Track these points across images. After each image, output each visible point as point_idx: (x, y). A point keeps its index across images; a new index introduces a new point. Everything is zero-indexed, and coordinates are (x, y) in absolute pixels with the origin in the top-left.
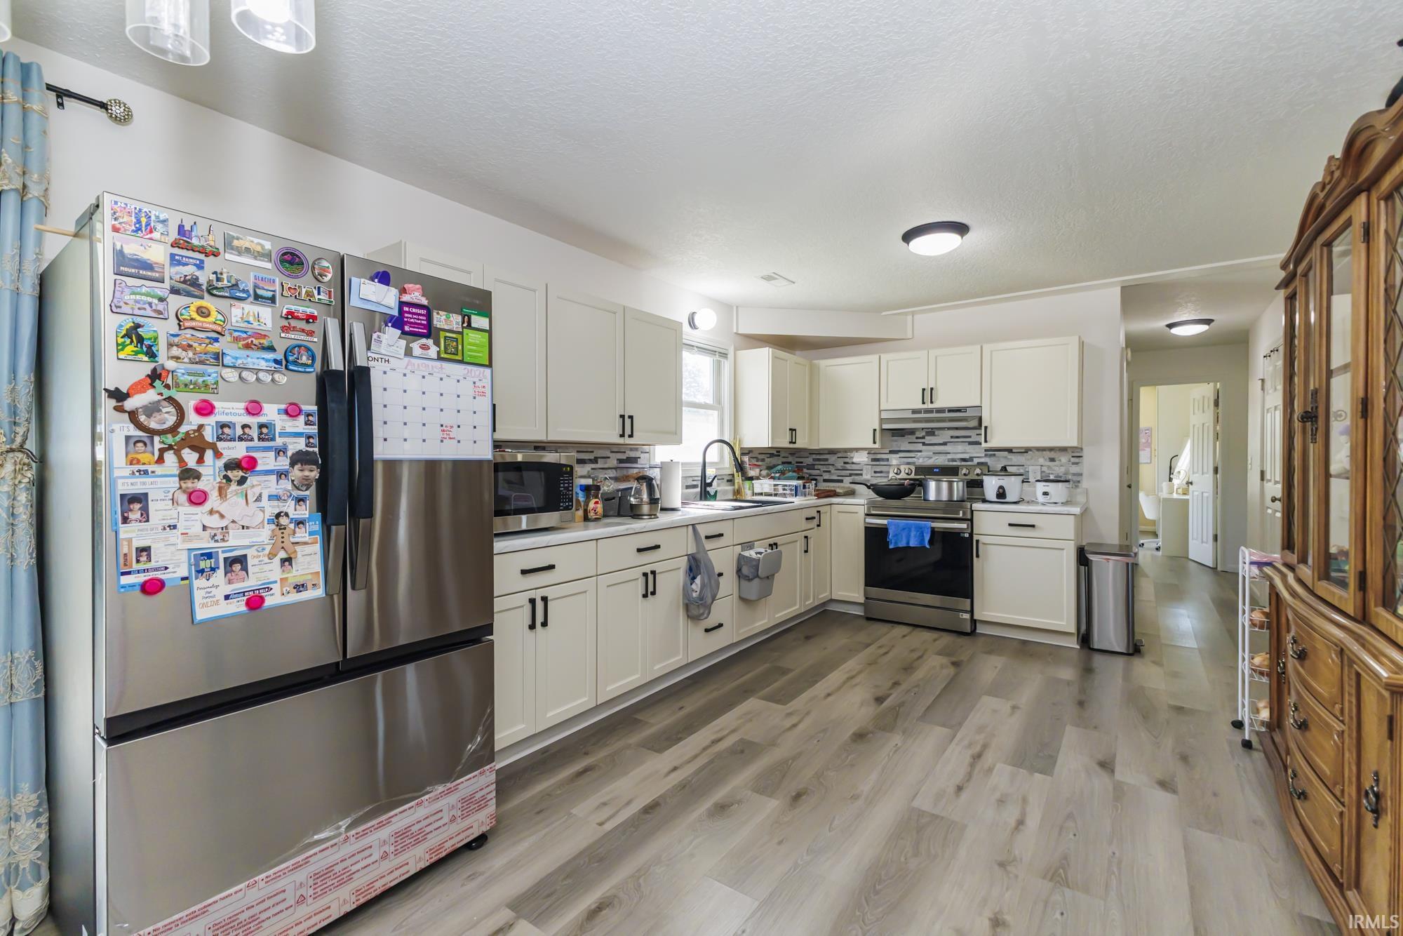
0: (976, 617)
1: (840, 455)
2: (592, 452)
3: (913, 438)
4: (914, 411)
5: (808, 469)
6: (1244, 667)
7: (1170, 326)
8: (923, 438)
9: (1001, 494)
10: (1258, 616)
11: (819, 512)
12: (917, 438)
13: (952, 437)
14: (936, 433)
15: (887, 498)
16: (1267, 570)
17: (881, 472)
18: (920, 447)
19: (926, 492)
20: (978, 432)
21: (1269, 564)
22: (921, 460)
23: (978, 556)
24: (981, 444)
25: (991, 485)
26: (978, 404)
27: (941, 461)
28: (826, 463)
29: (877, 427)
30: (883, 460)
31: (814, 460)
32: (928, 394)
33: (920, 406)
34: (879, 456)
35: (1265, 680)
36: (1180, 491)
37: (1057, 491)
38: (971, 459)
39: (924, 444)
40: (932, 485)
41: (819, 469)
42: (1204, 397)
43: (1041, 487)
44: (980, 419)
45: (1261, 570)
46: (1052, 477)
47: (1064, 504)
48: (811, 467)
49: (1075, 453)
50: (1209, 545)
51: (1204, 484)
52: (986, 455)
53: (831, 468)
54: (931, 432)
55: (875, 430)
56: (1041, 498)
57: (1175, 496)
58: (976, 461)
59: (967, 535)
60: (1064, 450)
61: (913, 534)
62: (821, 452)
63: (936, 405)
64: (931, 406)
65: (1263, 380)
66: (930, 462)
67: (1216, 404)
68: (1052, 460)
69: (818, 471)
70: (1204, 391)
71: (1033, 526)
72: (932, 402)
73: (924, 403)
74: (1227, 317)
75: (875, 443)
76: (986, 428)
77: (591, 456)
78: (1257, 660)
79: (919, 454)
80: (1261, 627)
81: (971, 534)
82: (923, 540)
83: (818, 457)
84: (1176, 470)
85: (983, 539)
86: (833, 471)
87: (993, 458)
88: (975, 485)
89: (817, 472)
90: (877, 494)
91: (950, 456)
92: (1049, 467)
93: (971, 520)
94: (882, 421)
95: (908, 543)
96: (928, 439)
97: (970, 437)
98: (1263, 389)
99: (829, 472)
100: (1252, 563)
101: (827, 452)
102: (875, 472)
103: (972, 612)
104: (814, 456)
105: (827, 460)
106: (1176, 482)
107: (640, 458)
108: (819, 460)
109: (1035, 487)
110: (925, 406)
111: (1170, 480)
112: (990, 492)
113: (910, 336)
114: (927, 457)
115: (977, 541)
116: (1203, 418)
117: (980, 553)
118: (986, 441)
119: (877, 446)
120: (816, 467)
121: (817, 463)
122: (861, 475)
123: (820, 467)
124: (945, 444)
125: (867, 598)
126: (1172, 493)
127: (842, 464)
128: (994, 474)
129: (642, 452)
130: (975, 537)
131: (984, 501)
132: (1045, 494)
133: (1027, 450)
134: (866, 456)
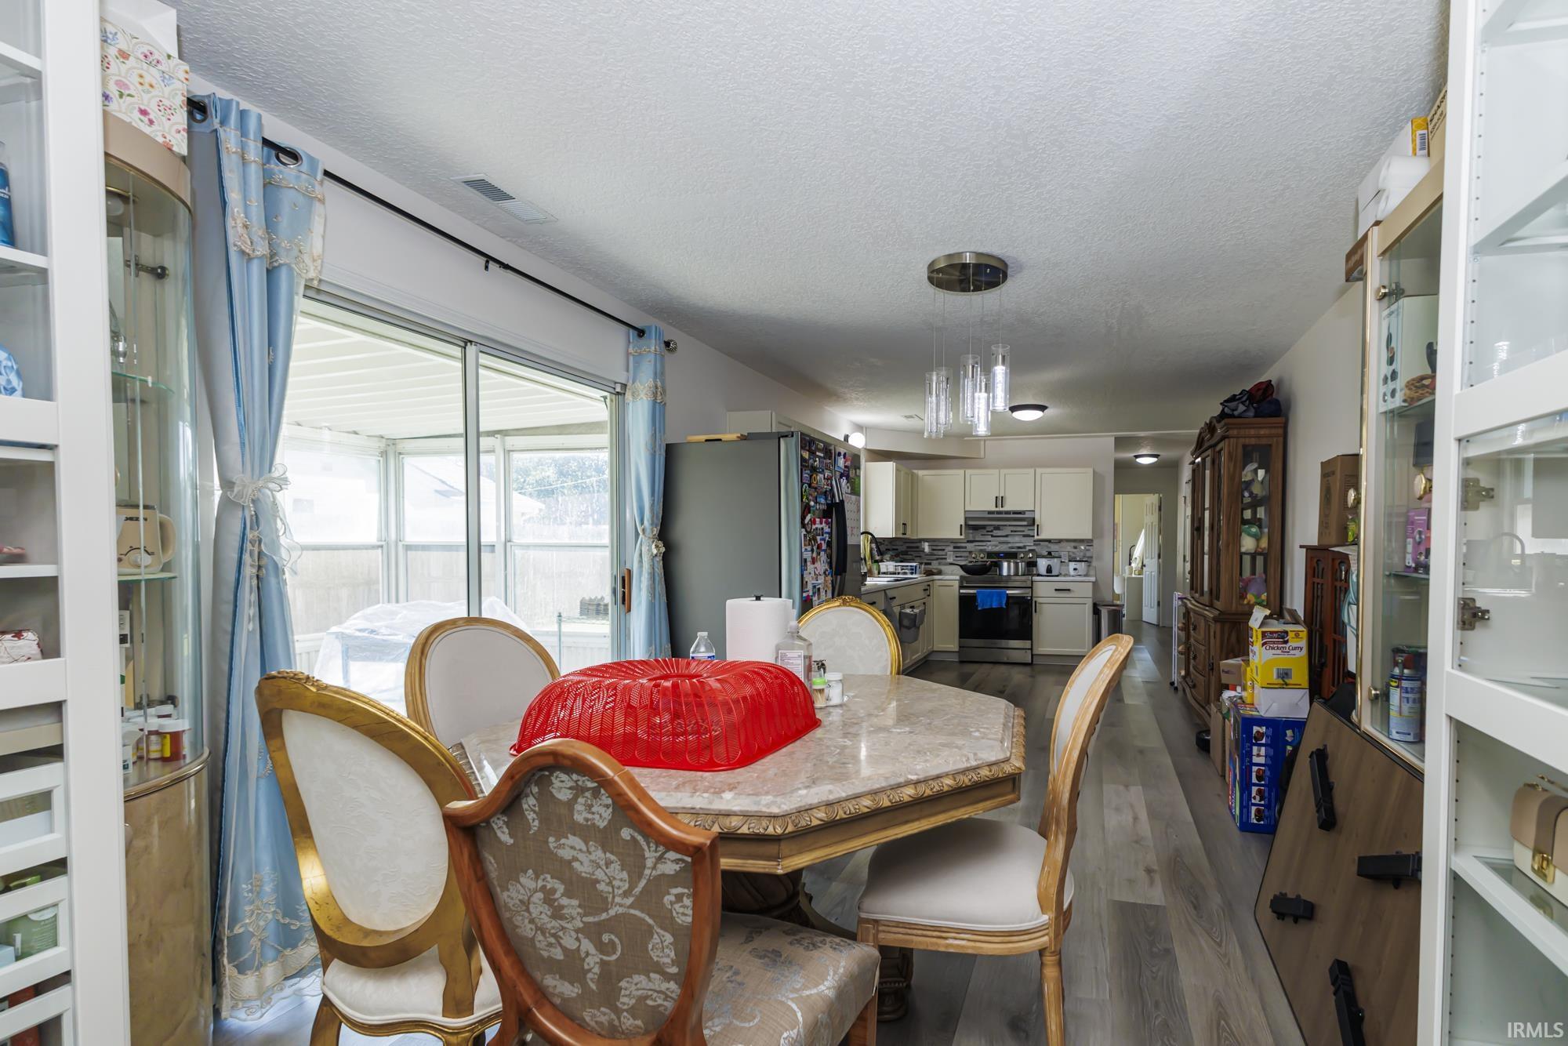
0: (1034, 653)
3: (984, 532)
4: (990, 512)
5: (902, 555)
6: (1175, 653)
7: (1137, 457)
8: (992, 531)
9: (1049, 570)
10: (1180, 625)
11: (929, 585)
12: (988, 531)
13: (1012, 531)
14: (1001, 527)
15: (973, 574)
16: (1185, 600)
17: (961, 557)
18: (989, 538)
19: (1001, 569)
20: (1031, 528)
21: (1185, 598)
22: (990, 548)
23: (1036, 612)
24: (1033, 536)
25: (1042, 564)
26: (1033, 509)
27: (1004, 548)
28: (917, 550)
29: (963, 524)
30: (962, 547)
31: (908, 547)
32: (1000, 500)
33: (994, 509)
34: (959, 545)
35: (1183, 656)
36: (1137, 572)
37: (1082, 566)
38: (1024, 547)
39: (992, 536)
40: (1005, 564)
41: (911, 555)
42: (1152, 504)
43: (1072, 565)
44: (1034, 519)
45: (1182, 602)
46: (1078, 559)
47: (1085, 576)
48: (905, 553)
49: (1088, 542)
50: (1154, 610)
51: (1152, 566)
52: (1035, 545)
53: (922, 554)
54: (997, 528)
55: (961, 526)
56: (1072, 572)
57: (1133, 576)
58: (1028, 548)
59: (1029, 598)
60: (1082, 541)
61: (994, 599)
63: (1006, 508)
64: (1001, 509)
65: (1185, 497)
66: (997, 549)
67: (1160, 509)
68: (1075, 548)
70: (1152, 499)
71: (1069, 590)
72: (1002, 507)
73: (996, 507)
74: (1167, 454)
75: (961, 535)
76: (1038, 526)
78: (1180, 648)
79: (989, 543)
80: (1182, 630)
81: (1032, 597)
82: (1001, 603)
83: (911, 545)
84: (1134, 557)
85: (1040, 600)
86: (923, 556)
87: (1039, 547)
88: (1032, 564)
89: (909, 557)
90: (965, 572)
91: (1010, 545)
92: (1073, 553)
93: (1032, 588)
94: (966, 518)
95: (991, 605)
96: (996, 533)
97: (1023, 531)
98: (1185, 503)
99: (920, 556)
100: (1179, 598)
102: (957, 557)
103: (1031, 649)
104: (908, 545)
106: (1133, 565)
108: (911, 547)
109: (1068, 565)
110: (997, 509)
111: (1130, 564)
112: (1042, 569)
113: (982, 456)
114: (993, 545)
115: (1036, 602)
116: (1152, 518)
117: (1037, 610)
118: (1038, 535)
119: (962, 537)
120: (909, 553)
122: (945, 559)
123: (912, 553)
124: (1007, 536)
125: (960, 647)
126: (1131, 574)
128: (1043, 557)
130: (1034, 599)
131: (1039, 575)
132: (1075, 569)
133: (1060, 541)
134: (952, 545)
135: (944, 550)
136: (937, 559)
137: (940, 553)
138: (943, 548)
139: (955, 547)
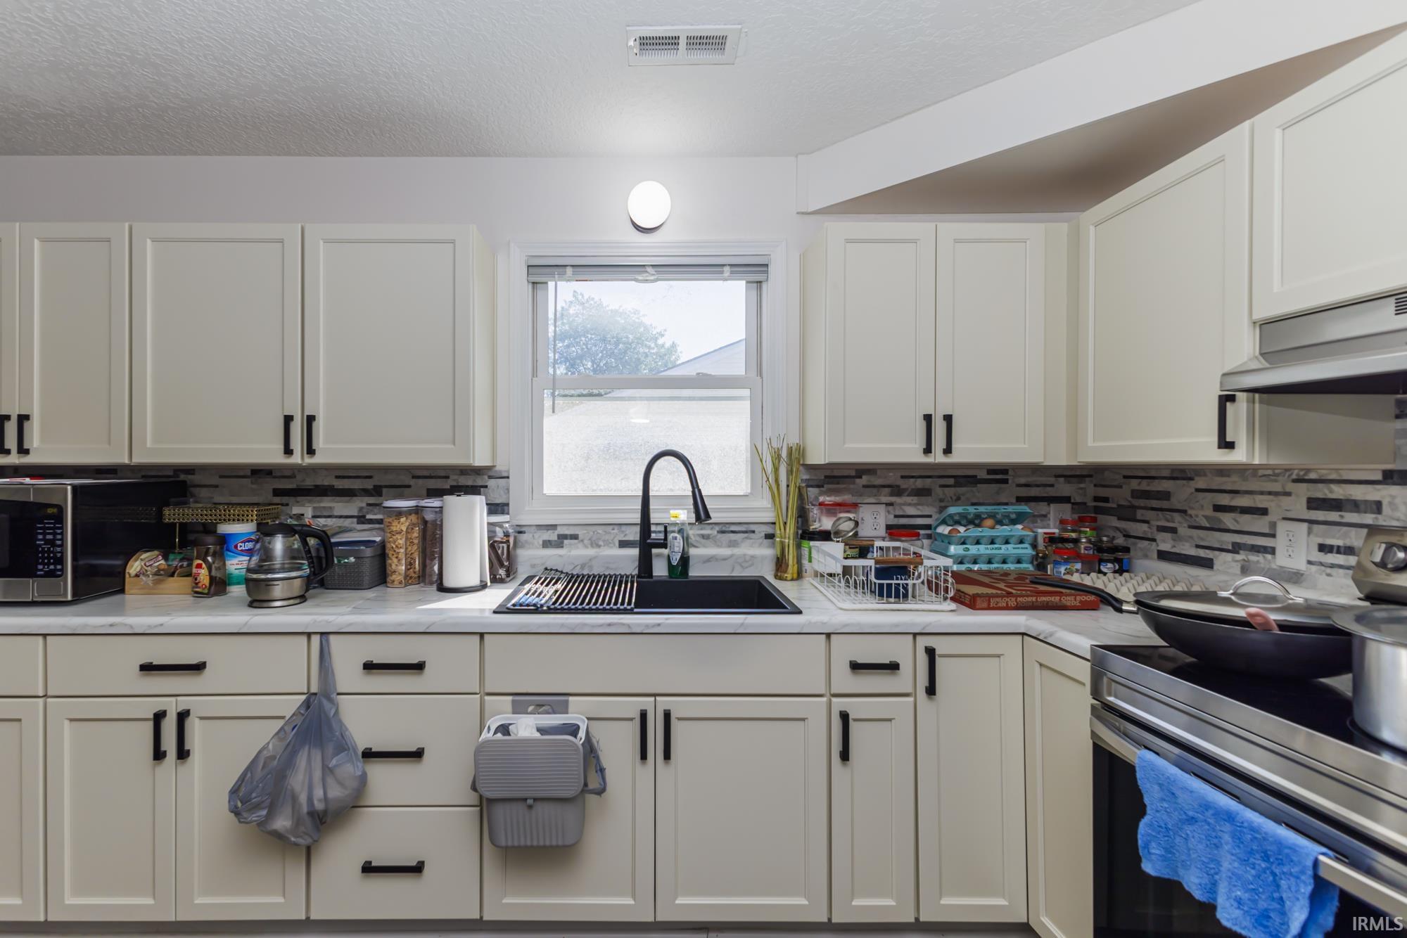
1: (1201, 483)
2: (370, 477)
5: (1120, 519)
28: (1165, 504)
31: (1137, 494)
41: (1147, 522)
48: (1128, 514)
53: (1177, 521)
62: (1153, 473)
69: (1145, 527)
77: (368, 485)
83: (1145, 485)
86: (1183, 530)
89: (1140, 529)
99: (1173, 531)
101: (1166, 473)
104: (1134, 484)
105: (1166, 496)
107: (486, 487)
108: (1146, 495)
120: (1140, 514)
121: (1142, 502)
122: (1272, 551)
123: (1149, 515)
127: (1209, 512)
129: (490, 477)
134: (1304, 491)
135: (1264, 512)
136: (1236, 548)
137: (1247, 522)
138: (1260, 502)
139: (1314, 504)
